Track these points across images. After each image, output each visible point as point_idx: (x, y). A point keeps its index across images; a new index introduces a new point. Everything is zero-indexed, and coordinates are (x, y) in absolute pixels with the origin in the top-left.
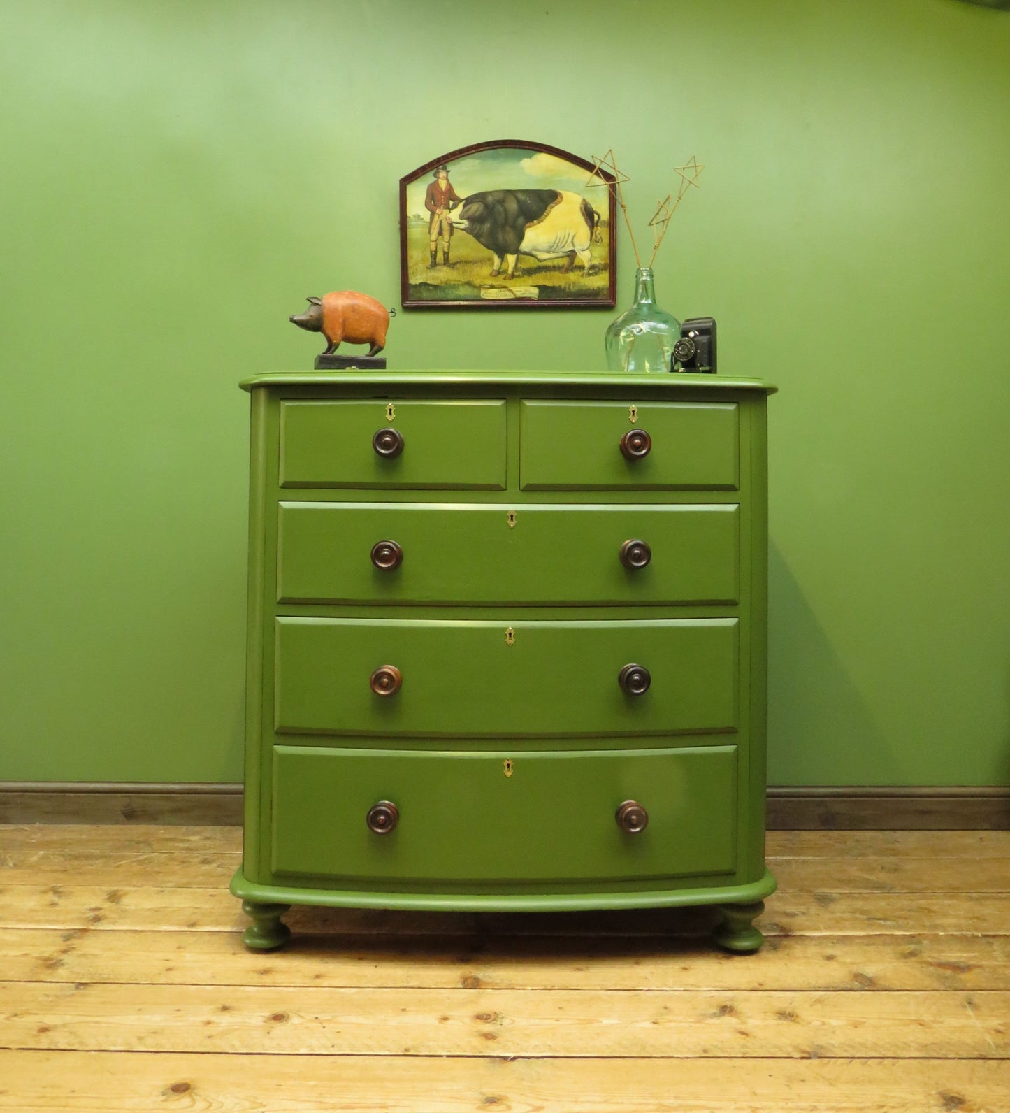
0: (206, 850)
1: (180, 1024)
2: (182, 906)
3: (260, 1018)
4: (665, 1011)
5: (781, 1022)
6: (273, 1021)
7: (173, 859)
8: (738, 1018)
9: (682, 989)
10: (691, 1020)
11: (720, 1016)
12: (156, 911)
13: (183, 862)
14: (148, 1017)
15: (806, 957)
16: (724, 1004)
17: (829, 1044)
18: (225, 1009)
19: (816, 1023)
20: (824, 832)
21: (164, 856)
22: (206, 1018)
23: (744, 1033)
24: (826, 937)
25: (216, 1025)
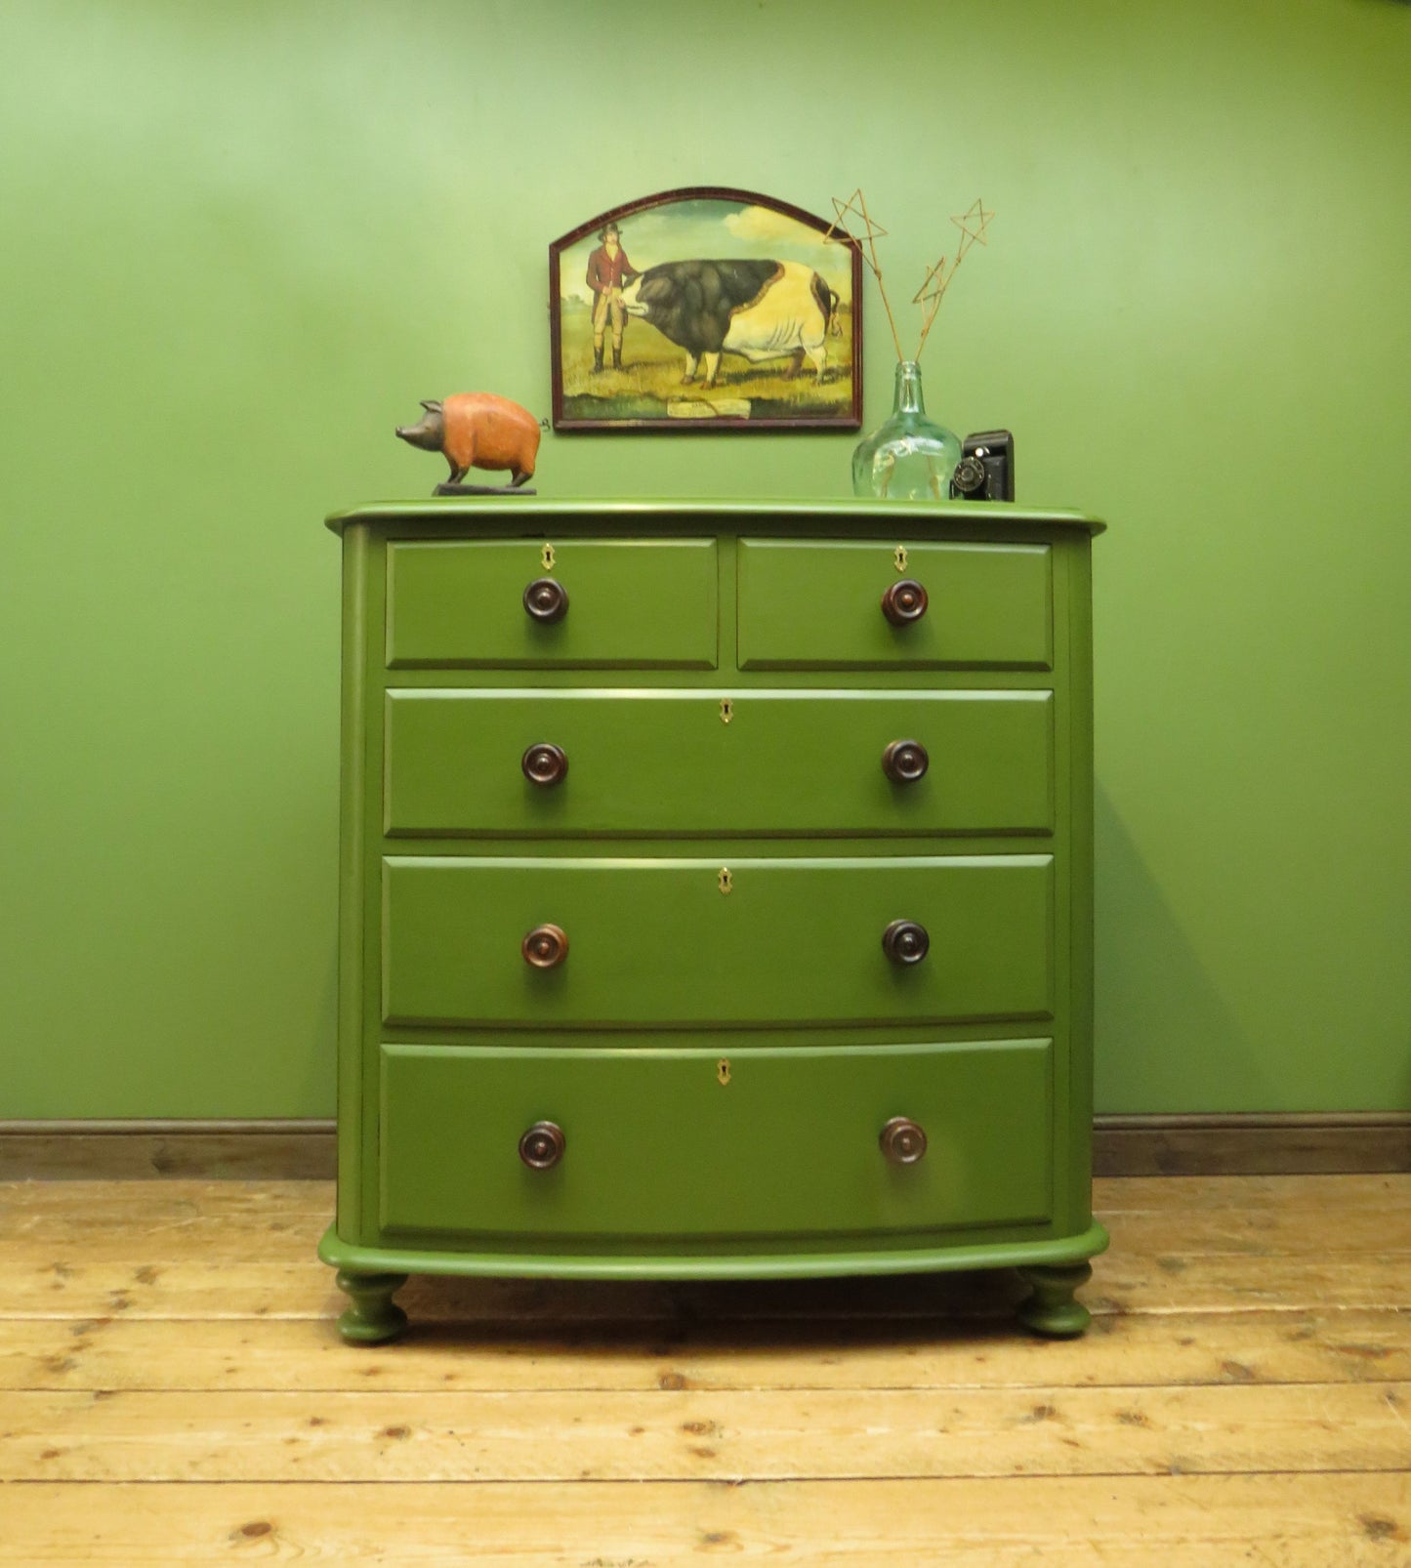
0: (277, 1212)
1: (250, 1443)
2: (246, 1286)
3: (368, 1433)
4: (956, 1415)
5: (1123, 1427)
6: (388, 1438)
7: (230, 1225)
8: (1062, 1423)
9: (979, 1386)
10: (995, 1427)
11: (1035, 1421)
12: (209, 1293)
13: (245, 1228)
14: (202, 1434)
15: (1153, 1342)
16: (1040, 1405)
17: (1195, 1455)
18: (316, 1422)
19: (1174, 1428)
20: (1164, 1179)
21: (217, 1220)
22: (288, 1435)
23: (1073, 1443)
24: (1179, 1315)
25: (304, 1444)
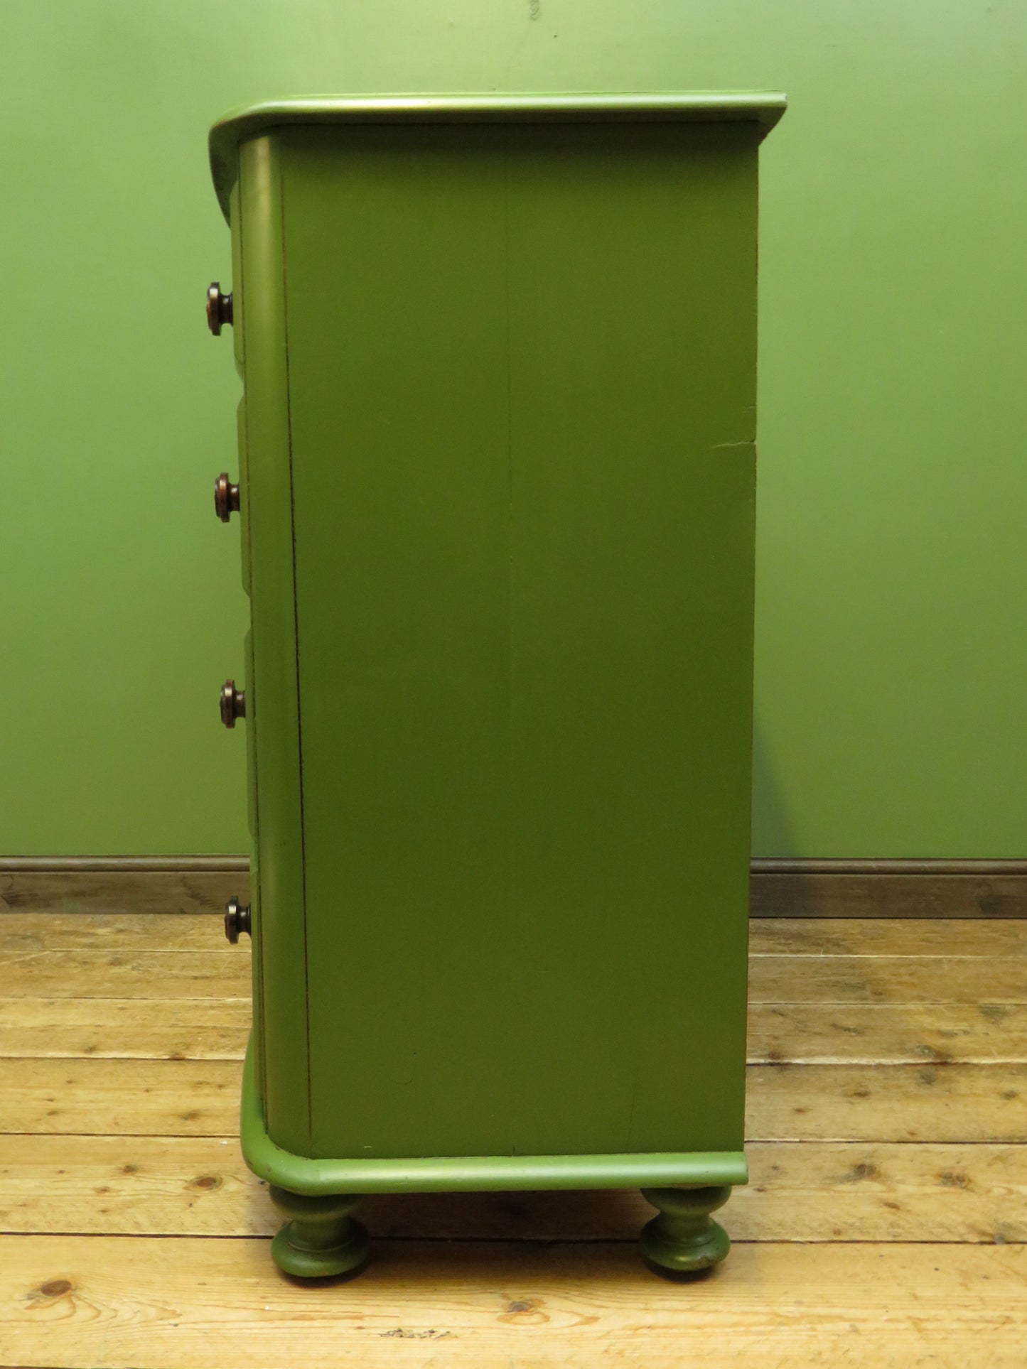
0: (119, 946)
1: (61, 1192)
2: (79, 1024)
3: (180, 1183)
4: (773, 1173)
5: (946, 1189)
6: (199, 1188)
7: (73, 960)
8: (883, 1183)
9: (797, 1140)
10: (814, 1186)
11: (855, 1180)
12: (42, 1031)
13: (85, 963)
14: (15, 1182)
15: (975, 1095)
16: (860, 1162)
17: (1021, 1222)
18: (129, 1170)
19: (998, 1191)
20: (986, 922)
21: (59, 955)
22: (100, 1183)
23: (893, 1206)
24: (1001, 1066)
25: (115, 1194)
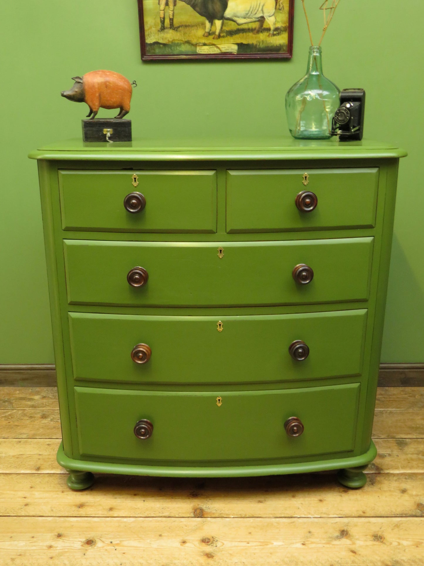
0: (44, 407)
1: (34, 548)
2: (32, 453)
3: (79, 543)
4: (309, 535)
5: (375, 543)
6: (87, 545)
7: (25, 415)
8: (351, 540)
9: (319, 516)
10: (324, 542)
11: (340, 538)
12: (18, 458)
13: (31, 417)
14: (16, 543)
15: (390, 491)
16: (342, 529)
17: (402, 560)
18: (59, 536)
19: (395, 544)
20: (403, 388)
21: (20, 412)
22: (48, 543)
23: (354, 552)
24: (402, 474)
25: (55, 549)
